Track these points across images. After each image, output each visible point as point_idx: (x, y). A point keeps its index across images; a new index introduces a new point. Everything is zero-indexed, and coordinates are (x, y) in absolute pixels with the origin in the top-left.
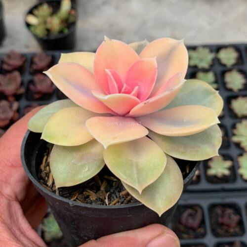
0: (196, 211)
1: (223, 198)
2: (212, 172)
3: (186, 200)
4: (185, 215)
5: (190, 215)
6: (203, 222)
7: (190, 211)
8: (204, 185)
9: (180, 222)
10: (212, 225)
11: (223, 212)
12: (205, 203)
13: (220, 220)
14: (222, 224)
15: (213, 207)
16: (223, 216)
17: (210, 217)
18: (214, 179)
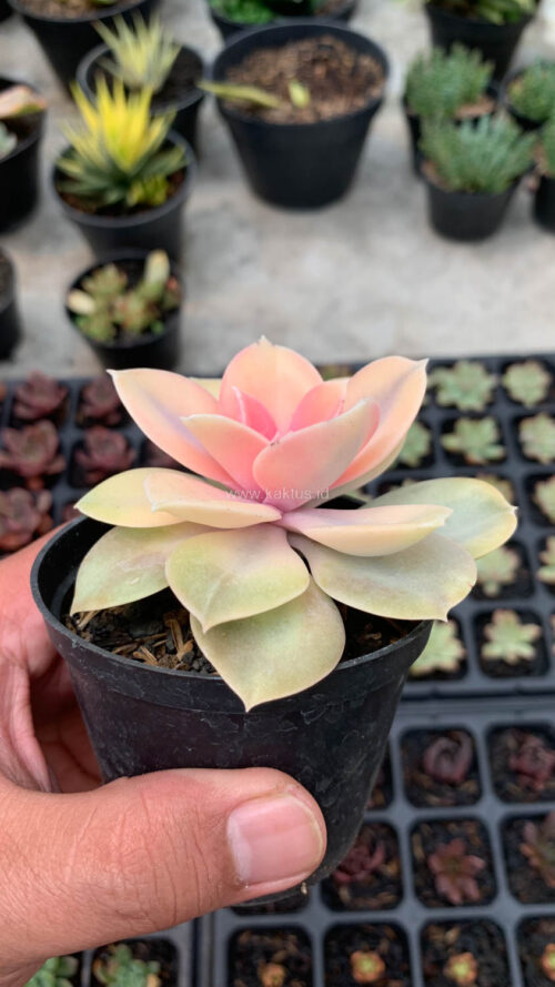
0: (459, 743)
1: (519, 712)
2: (493, 651)
3: (434, 717)
4: (433, 752)
5: (445, 752)
6: (474, 767)
7: (443, 743)
8: (476, 681)
9: (421, 768)
10: (494, 774)
11: (521, 743)
12: (478, 722)
13: (513, 762)
14: (518, 773)
15: (496, 732)
16: (519, 755)
17: (491, 758)
18: (499, 668)
